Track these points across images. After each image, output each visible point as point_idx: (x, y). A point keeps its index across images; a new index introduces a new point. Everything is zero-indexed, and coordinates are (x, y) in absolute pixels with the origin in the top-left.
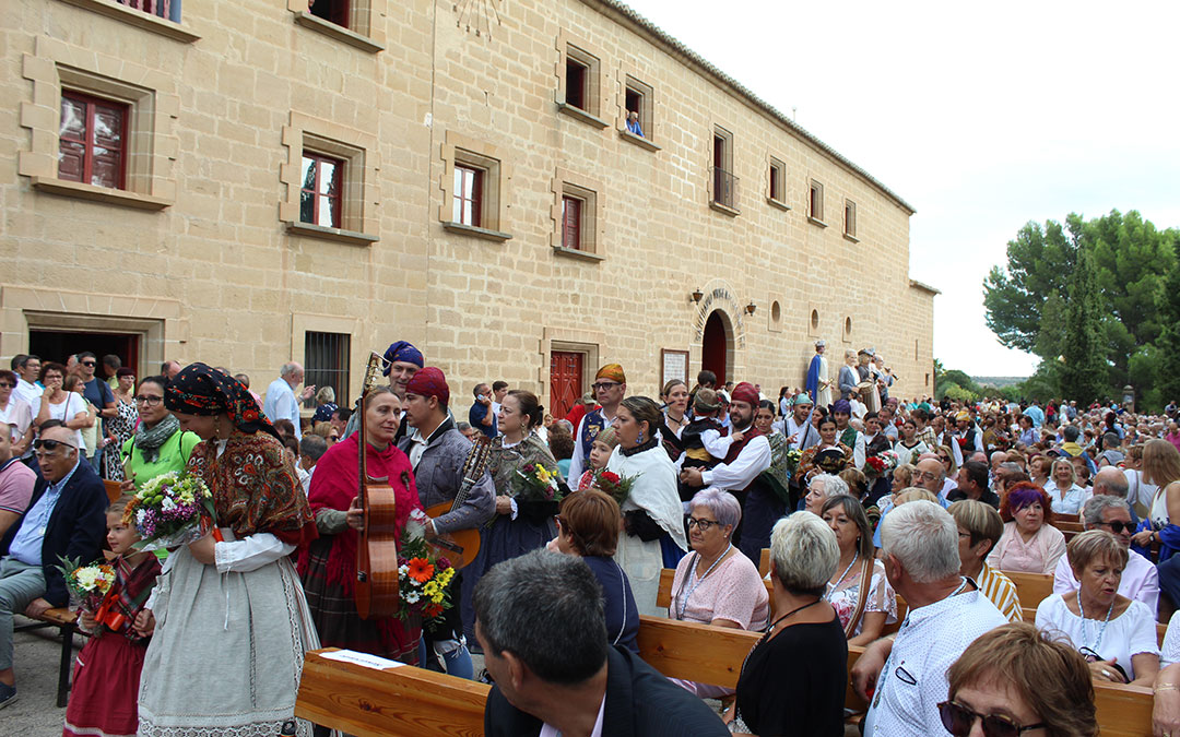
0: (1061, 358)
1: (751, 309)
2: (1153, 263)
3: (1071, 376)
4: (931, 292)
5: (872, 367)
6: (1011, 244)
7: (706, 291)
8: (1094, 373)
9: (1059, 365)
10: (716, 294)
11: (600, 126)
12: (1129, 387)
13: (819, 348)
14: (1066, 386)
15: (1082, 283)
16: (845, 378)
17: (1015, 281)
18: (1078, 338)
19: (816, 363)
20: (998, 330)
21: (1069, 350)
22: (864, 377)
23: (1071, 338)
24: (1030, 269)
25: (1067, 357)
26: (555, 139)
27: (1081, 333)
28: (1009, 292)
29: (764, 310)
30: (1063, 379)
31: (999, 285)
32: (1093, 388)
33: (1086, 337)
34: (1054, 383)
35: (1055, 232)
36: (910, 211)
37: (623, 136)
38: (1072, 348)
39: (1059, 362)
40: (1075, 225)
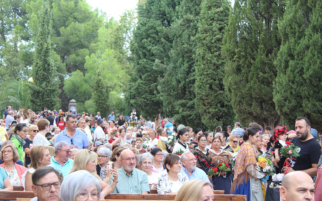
0: (31, 79)
2: (76, 14)
3: (39, 92)
8: (54, 91)
9: (30, 85)
12: (73, 100)
14: (35, 100)
15: (46, 26)
18: (43, 65)
21: (37, 74)
23: (38, 65)
25: (36, 79)
27: (46, 62)
30: (33, 95)
32: (53, 101)
33: (49, 65)
38: (40, 72)
39: (30, 82)
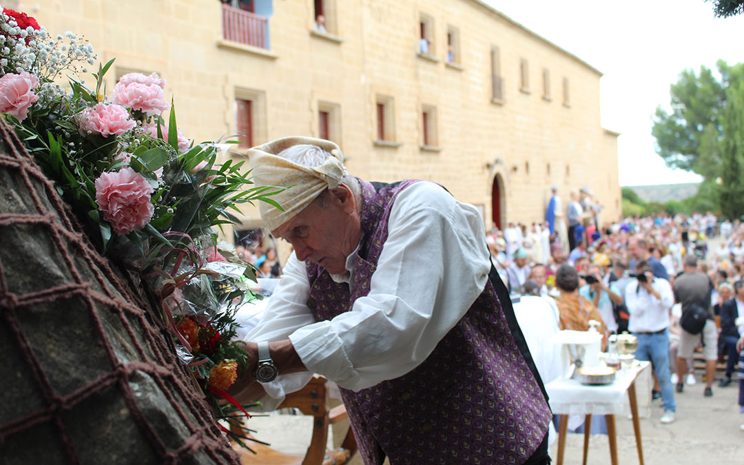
1: (515, 169)
4: (615, 135)
5: (587, 201)
6: (672, 85)
7: (491, 161)
10: (497, 162)
11: (435, 62)
13: (554, 191)
16: (571, 211)
17: (676, 115)
19: (552, 203)
20: (664, 155)
22: (584, 208)
24: (688, 104)
26: (416, 76)
28: (671, 123)
29: (521, 169)
31: (663, 118)
34: (714, 200)
35: (706, 75)
36: (600, 75)
37: (448, 66)
40: (723, 69)
